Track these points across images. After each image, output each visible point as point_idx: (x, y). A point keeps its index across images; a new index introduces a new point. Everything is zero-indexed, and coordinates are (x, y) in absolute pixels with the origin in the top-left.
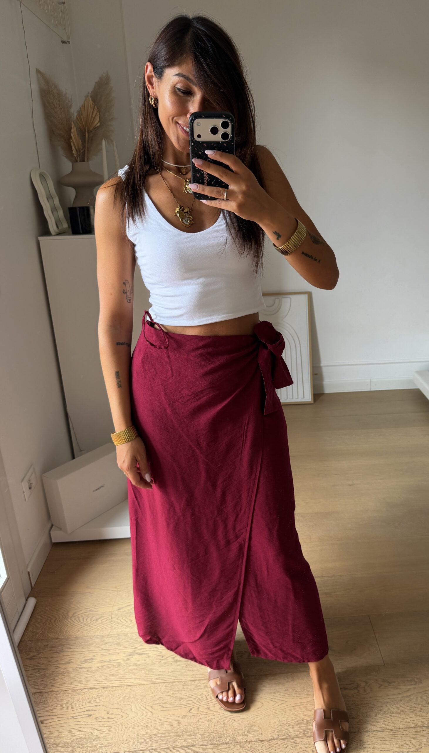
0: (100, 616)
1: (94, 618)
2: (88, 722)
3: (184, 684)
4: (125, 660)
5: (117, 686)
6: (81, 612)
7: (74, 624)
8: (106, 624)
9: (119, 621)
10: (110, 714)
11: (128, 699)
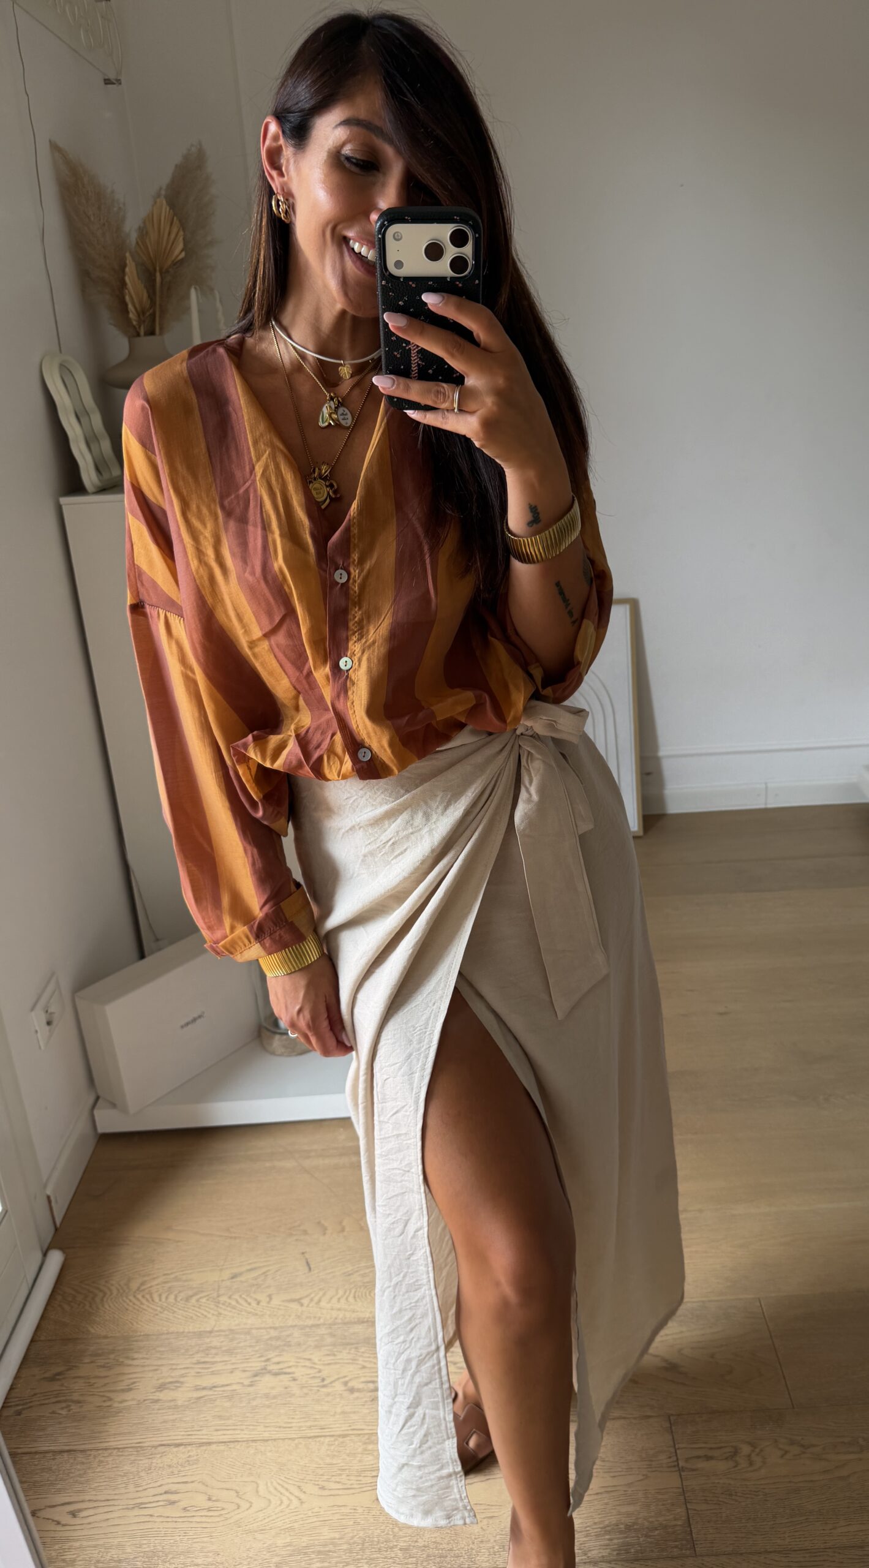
0: (195, 1291)
1: (182, 1295)
2: (168, 1517)
3: (367, 1441)
4: (244, 1386)
5: (229, 1442)
6: (156, 1282)
7: (142, 1306)
8: (207, 1309)
9: (234, 1303)
10: (214, 1501)
11: (250, 1469)
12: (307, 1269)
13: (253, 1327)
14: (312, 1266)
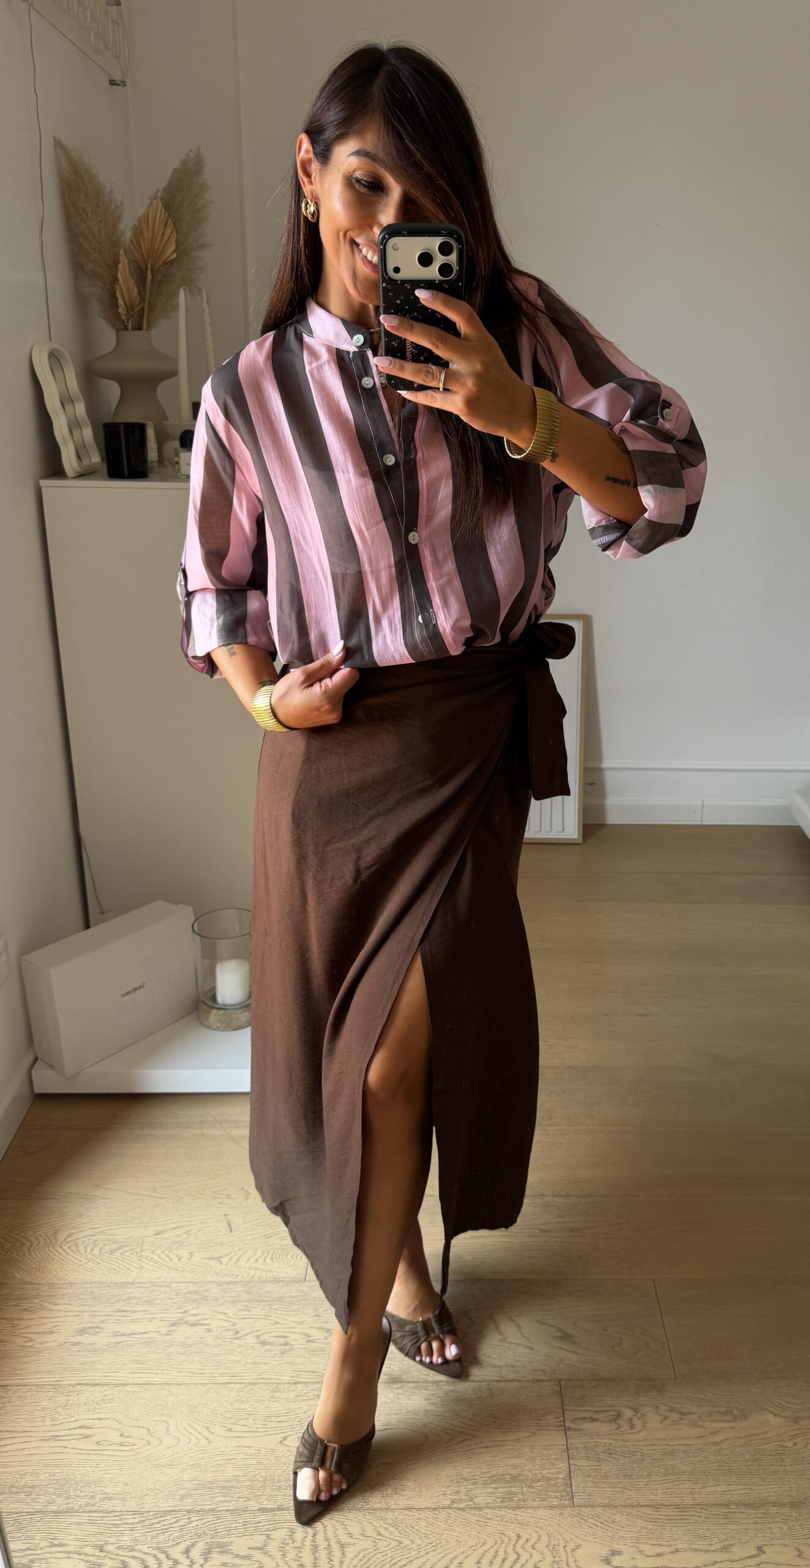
0: (119, 1244)
1: (107, 1247)
2: (81, 1449)
3: (275, 1389)
4: (162, 1334)
5: (144, 1384)
6: (82, 1234)
7: (67, 1257)
8: (130, 1262)
9: (156, 1258)
10: (126, 1437)
11: (162, 1410)
12: (229, 1229)
13: (173, 1281)
14: (233, 1228)
